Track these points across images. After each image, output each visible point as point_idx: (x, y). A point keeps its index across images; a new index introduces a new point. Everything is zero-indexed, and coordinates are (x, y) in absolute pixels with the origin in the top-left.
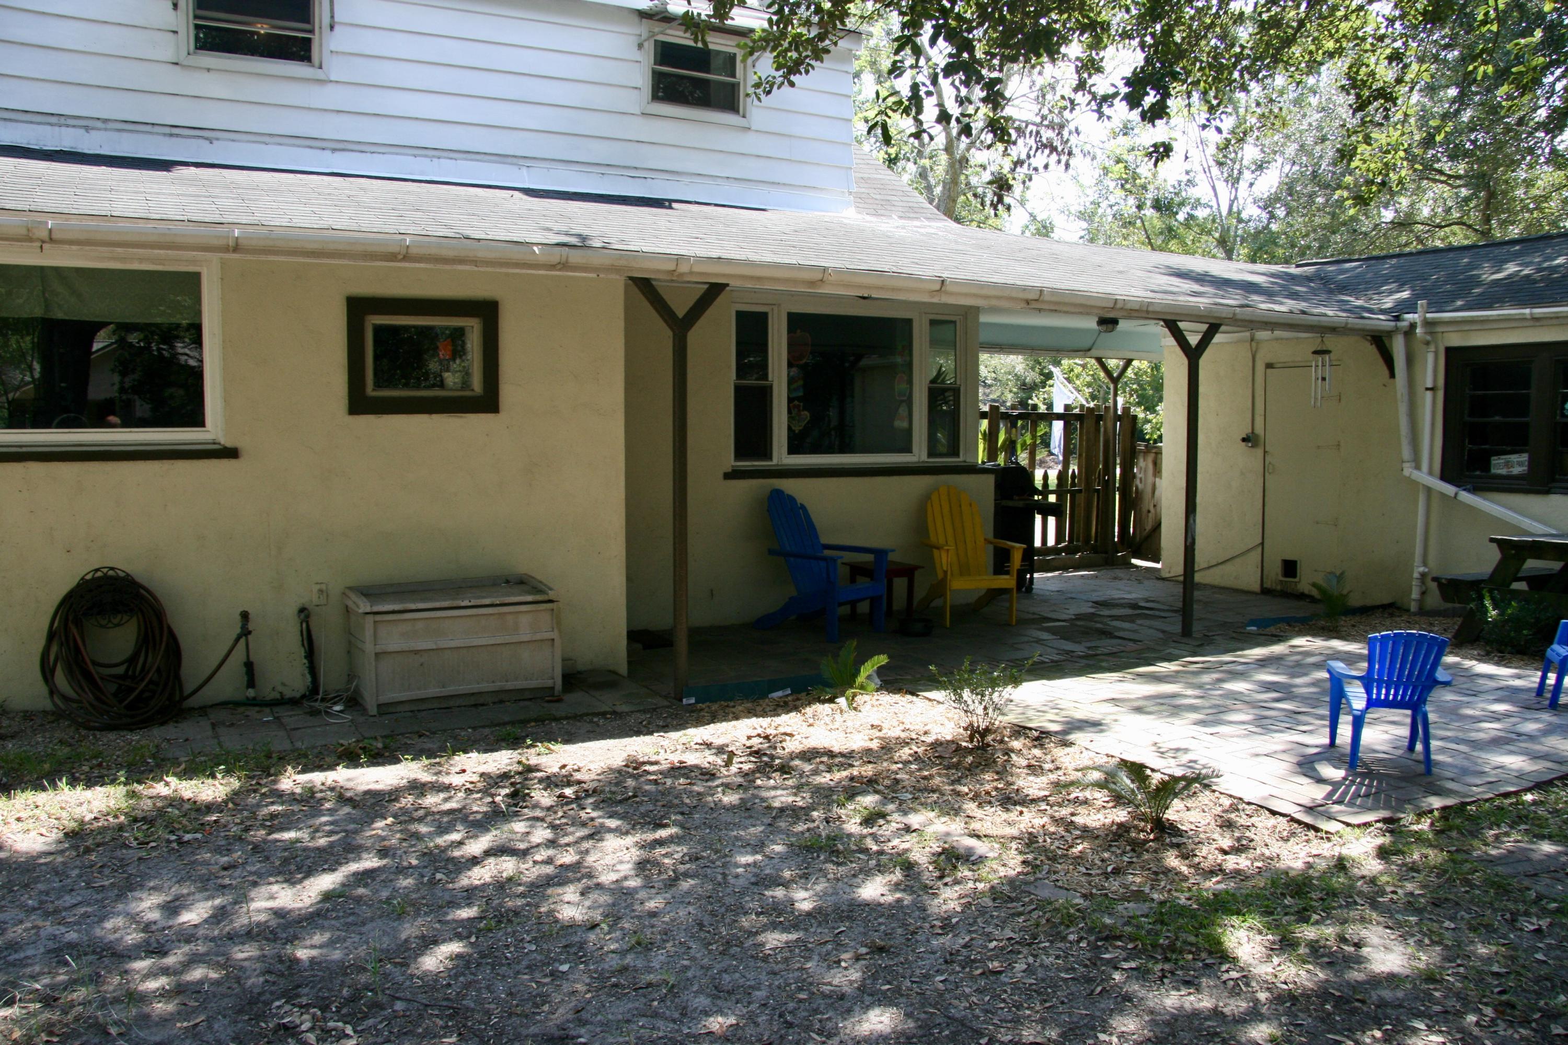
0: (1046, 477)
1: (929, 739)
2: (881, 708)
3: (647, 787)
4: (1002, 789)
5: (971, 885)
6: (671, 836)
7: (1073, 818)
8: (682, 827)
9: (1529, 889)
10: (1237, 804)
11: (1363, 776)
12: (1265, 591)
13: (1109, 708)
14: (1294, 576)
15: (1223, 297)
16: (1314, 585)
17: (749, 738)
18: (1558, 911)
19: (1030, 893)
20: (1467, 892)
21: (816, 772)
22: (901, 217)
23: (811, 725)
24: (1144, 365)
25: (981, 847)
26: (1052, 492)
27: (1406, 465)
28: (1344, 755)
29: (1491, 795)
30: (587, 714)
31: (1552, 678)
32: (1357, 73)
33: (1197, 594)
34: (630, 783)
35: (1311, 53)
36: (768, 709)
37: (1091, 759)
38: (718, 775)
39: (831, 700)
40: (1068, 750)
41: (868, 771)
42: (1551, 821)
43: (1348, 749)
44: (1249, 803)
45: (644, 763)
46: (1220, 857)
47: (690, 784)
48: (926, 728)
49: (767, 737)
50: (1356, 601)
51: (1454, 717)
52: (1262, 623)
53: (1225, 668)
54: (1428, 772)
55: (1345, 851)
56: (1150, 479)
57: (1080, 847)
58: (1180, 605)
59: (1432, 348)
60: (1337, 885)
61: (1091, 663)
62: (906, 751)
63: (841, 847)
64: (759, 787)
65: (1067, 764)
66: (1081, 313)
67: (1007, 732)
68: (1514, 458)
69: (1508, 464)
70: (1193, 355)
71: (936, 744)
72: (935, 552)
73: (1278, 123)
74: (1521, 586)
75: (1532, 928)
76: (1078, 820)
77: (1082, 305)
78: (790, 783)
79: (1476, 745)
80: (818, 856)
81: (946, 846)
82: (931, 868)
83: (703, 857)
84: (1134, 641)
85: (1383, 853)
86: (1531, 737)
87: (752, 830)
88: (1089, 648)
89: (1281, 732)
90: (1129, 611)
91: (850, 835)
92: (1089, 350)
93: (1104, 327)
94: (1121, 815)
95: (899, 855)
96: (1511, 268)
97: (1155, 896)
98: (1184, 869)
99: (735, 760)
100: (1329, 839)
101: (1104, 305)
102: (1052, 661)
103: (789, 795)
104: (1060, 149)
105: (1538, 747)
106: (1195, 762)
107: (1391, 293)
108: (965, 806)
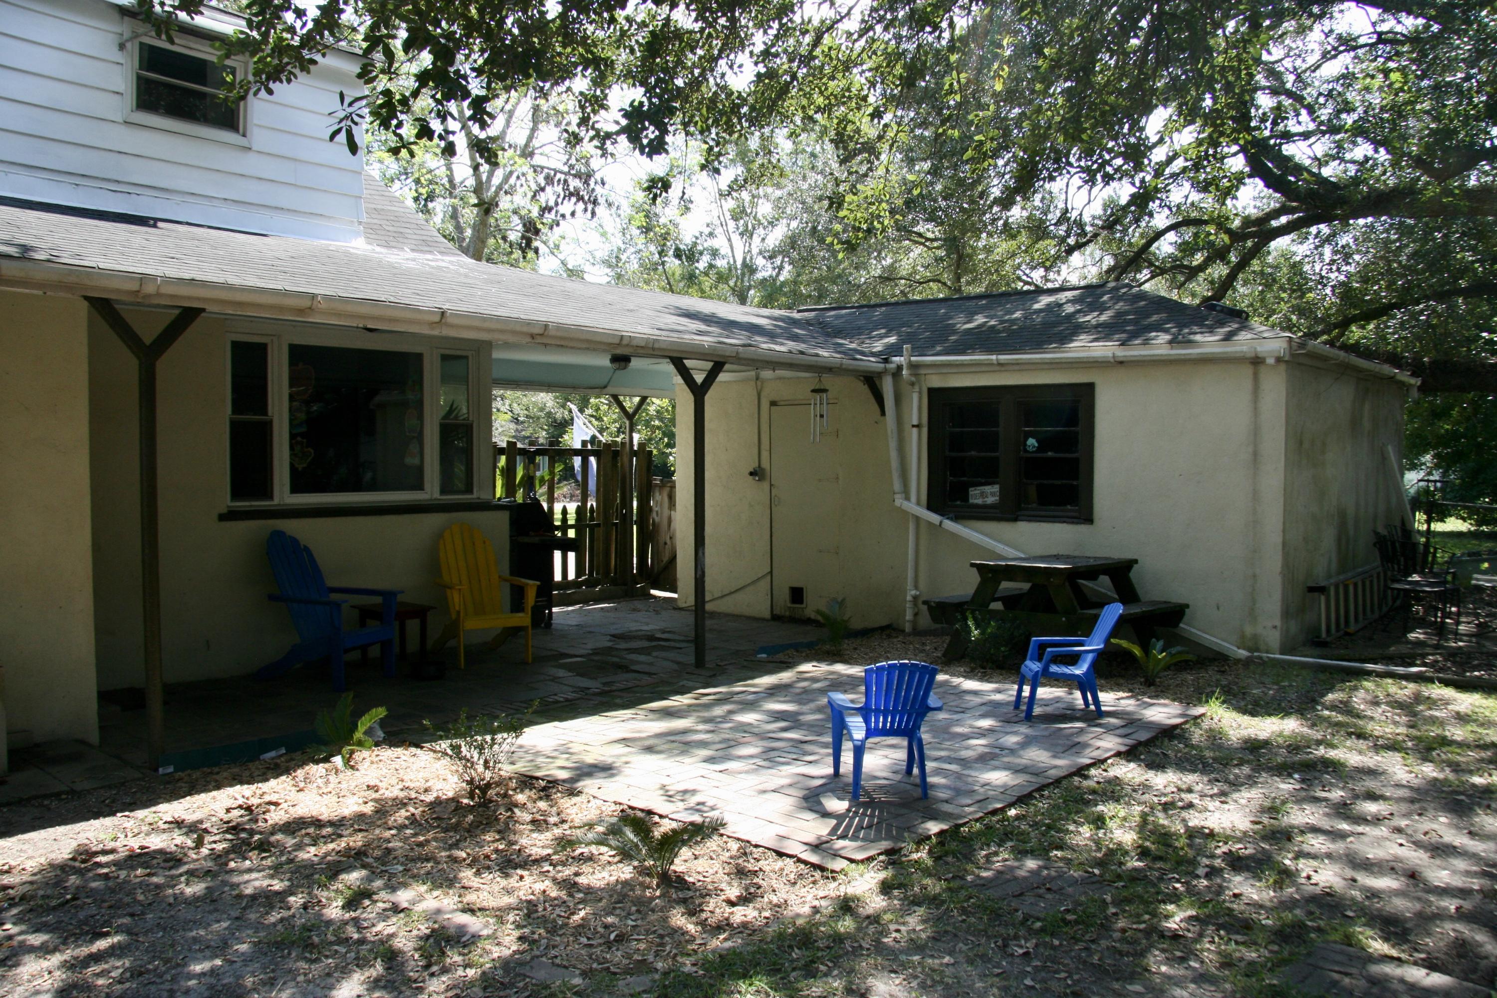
0: (565, 512)
1: (429, 798)
2: (381, 765)
3: (94, 885)
4: (502, 851)
5: (460, 972)
6: (113, 947)
7: (577, 879)
8: (129, 932)
9: (1017, 910)
10: (746, 847)
11: (866, 805)
12: (775, 618)
13: (620, 749)
14: (801, 602)
15: (728, 337)
16: (818, 612)
17: (228, 811)
18: (1042, 930)
19: (525, 976)
20: (964, 921)
21: (299, 847)
22: (413, 250)
23: (301, 790)
24: (665, 403)
25: (473, 923)
26: (571, 527)
27: (897, 496)
28: (848, 785)
29: (981, 814)
30: (36, 797)
31: (1026, 691)
32: (845, 129)
33: (709, 623)
34: (73, 880)
35: (803, 107)
36: (257, 773)
37: (598, 808)
38: (185, 860)
39: (326, 760)
40: (575, 800)
41: (357, 841)
42: (1032, 835)
43: (850, 779)
44: (756, 846)
45: (96, 853)
46: (728, 910)
47: (149, 875)
48: (428, 784)
49: (249, 809)
50: (857, 624)
51: (946, 736)
52: (771, 650)
53: (736, 698)
54: (925, 796)
55: (851, 890)
56: (666, 512)
57: (582, 913)
58: (693, 634)
59: (917, 389)
60: (842, 930)
61: (604, 699)
62: (403, 813)
63: (316, 940)
64: (232, 871)
65: (573, 816)
66: (588, 349)
67: (513, 784)
68: (988, 489)
69: (983, 495)
70: (699, 392)
71: (438, 803)
72: (449, 592)
73: (777, 173)
74: (997, 606)
75: (1021, 951)
76: (582, 880)
77: (588, 341)
78: (268, 862)
79: (964, 762)
80: (289, 954)
81: (436, 926)
82: (417, 956)
83: (148, 971)
84: (649, 674)
85: (886, 888)
86: (1012, 751)
87: (216, 926)
88: (605, 684)
89: (787, 764)
90: (646, 644)
91: (329, 922)
92: (605, 387)
93: (617, 365)
94: (626, 872)
95: (382, 942)
96: (980, 319)
97: (659, 965)
98: (691, 928)
99: (208, 839)
100: (834, 879)
101: (610, 341)
102: (567, 700)
103: (265, 877)
104: (586, 198)
105: (1018, 761)
106: (703, 804)
107: (881, 337)
108: (462, 875)
